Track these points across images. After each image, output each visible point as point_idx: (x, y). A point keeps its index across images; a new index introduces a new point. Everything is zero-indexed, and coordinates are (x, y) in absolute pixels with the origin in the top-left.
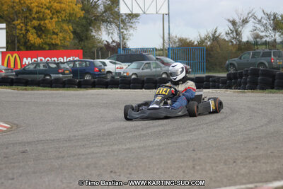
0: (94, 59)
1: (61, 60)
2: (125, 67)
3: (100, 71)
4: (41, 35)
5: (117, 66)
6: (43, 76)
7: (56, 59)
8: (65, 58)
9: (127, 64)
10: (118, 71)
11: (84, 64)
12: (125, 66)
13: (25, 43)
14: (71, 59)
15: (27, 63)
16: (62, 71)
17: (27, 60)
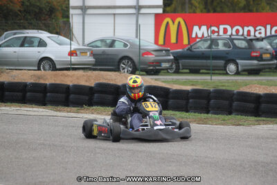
15: (200, 36)
16: (258, 54)
17: (200, 29)
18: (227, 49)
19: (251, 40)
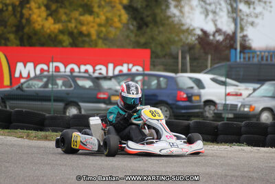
0: (176, 72)
1: (102, 70)
2: (245, 93)
3: (189, 98)
4: (56, 11)
5: (230, 89)
6: (61, 105)
7: (90, 68)
8: (111, 66)
9: (251, 86)
10: (231, 101)
11: (154, 82)
12: (245, 89)
13: (19, 28)
14: (125, 68)
15: (25, 75)
16: (105, 96)
17: (25, 66)
18: (67, 89)
19: (98, 78)
